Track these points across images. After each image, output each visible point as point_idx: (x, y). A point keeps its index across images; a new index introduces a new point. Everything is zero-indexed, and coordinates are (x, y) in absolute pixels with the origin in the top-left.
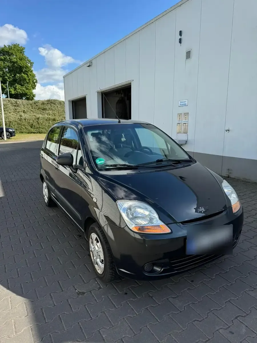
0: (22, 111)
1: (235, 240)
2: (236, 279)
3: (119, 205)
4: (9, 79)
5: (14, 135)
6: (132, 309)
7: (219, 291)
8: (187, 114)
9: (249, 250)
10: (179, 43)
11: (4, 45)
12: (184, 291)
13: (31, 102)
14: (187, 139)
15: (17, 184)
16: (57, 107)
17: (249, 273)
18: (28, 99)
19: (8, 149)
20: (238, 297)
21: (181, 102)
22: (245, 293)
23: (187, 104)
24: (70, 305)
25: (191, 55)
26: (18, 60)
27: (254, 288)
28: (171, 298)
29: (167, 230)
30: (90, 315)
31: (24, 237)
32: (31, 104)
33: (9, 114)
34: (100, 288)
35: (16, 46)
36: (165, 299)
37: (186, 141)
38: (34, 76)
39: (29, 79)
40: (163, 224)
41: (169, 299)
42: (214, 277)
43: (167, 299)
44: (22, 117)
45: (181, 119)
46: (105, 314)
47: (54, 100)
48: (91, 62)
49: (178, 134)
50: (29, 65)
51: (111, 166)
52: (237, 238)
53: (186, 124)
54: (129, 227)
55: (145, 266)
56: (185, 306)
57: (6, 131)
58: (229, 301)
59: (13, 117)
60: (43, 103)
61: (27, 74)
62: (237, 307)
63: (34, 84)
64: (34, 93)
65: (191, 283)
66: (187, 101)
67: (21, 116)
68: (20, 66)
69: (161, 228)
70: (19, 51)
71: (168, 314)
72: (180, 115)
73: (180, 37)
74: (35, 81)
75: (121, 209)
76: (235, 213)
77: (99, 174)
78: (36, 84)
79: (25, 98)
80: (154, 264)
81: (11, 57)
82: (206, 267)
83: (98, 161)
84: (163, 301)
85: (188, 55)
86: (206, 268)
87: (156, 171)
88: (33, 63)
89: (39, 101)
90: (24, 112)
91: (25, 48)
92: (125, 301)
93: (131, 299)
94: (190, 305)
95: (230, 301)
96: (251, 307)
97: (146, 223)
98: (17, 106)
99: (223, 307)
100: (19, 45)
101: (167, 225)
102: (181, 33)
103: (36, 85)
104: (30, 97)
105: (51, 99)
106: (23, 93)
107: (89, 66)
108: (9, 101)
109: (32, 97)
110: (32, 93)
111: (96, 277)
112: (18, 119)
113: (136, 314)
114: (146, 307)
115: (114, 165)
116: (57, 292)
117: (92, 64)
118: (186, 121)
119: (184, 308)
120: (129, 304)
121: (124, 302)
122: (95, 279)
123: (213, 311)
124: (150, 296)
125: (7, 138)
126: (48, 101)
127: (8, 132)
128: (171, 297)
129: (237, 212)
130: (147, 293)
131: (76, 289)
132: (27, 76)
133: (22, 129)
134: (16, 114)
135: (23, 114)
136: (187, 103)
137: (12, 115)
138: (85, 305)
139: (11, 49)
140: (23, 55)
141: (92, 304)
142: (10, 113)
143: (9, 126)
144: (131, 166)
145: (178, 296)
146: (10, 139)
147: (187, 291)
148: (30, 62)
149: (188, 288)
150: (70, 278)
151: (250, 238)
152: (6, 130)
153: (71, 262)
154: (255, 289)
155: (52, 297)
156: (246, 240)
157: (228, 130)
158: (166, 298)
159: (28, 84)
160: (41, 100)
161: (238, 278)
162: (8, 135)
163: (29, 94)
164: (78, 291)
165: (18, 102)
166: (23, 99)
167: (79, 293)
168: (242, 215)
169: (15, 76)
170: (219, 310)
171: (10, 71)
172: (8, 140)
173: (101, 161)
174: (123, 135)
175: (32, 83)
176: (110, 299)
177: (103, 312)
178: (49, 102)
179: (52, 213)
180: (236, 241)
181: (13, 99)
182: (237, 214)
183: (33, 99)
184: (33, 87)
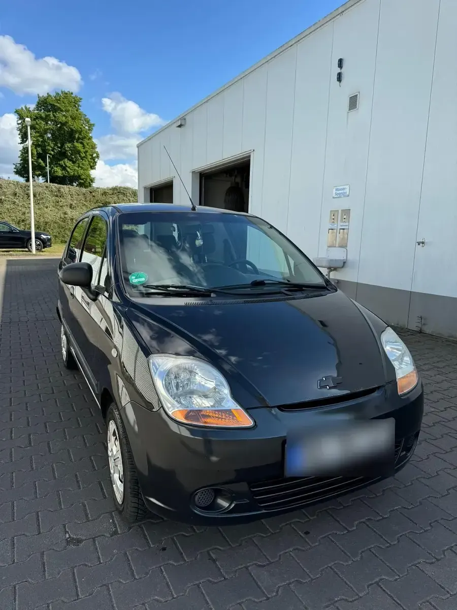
0: (67, 206)
1: (402, 452)
2: (401, 536)
3: (154, 364)
4: (52, 151)
5: (50, 246)
6: (167, 583)
7: (358, 558)
8: (347, 212)
9: (438, 475)
10: (338, 81)
11: (48, 94)
12: (286, 553)
13: (84, 190)
14: (345, 258)
15: (27, 326)
16: (129, 199)
17: (430, 524)
18: (80, 185)
19: (34, 268)
20: (399, 576)
21: (337, 190)
22: (414, 567)
23: (348, 193)
24: (44, 564)
25: (358, 103)
26: (70, 119)
27: (437, 557)
28: (254, 566)
29: (246, 421)
30: (77, 590)
31: (4, 421)
32: (84, 194)
33: (45, 209)
34: (116, 533)
35: (67, 95)
36: (242, 568)
37: (344, 263)
38: (93, 147)
39: (86, 152)
40: (239, 407)
41: (249, 568)
42: (355, 528)
43: (245, 567)
44: (66, 216)
45: (336, 219)
46: (108, 589)
47: (125, 188)
48: (184, 119)
49: (329, 248)
50: (87, 127)
51: (157, 287)
52: (408, 449)
53: (345, 230)
54: (167, 410)
55: (196, 494)
56: (279, 587)
57: (36, 238)
58: (377, 583)
59: (51, 214)
60: (105, 193)
61: (82, 143)
62: (391, 597)
63: (94, 160)
64: (92, 176)
65: (304, 536)
66: (347, 187)
67: (65, 213)
68: (71, 129)
69: (234, 416)
70: (71, 103)
71: (239, 601)
72: (334, 213)
73: (339, 70)
74: (95, 155)
75: (156, 373)
76: (402, 396)
77: (130, 302)
78: (96, 160)
79: (77, 184)
80: (218, 493)
81: (57, 114)
82: (341, 504)
83: (133, 277)
84: (236, 571)
85: (353, 102)
86: (342, 507)
87: (245, 302)
88: (94, 125)
89: (97, 188)
90: (71, 206)
91: (81, 99)
92: (158, 566)
93: (171, 562)
94: (292, 586)
95: (380, 584)
96: (423, 600)
97: (209, 405)
98: (61, 197)
99: (360, 595)
100: (72, 94)
101: (247, 409)
102: (340, 63)
103: (96, 163)
104: (85, 182)
105: (119, 186)
106: (73, 176)
107: (180, 126)
108: (47, 187)
109: (89, 183)
110: (89, 175)
111: (114, 509)
112: (61, 218)
113: (173, 596)
114: (197, 582)
115: (163, 286)
116: (28, 534)
117: (185, 122)
118: (344, 224)
119: (277, 592)
120: (164, 573)
121: (154, 567)
122: (111, 513)
123: (337, 604)
124: (211, 558)
125: (37, 249)
126: (114, 189)
127: (40, 239)
128: (256, 564)
129: (409, 392)
130: (208, 552)
131: (66, 532)
132: (82, 145)
133: (66, 235)
134: (56, 210)
135: (69, 211)
136: (347, 191)
137: (51, 211)
138: (73, 568)
139: (59, 100)
140: (77, 111)
141: (89, 567)
142: (47, 207)
143: (44, 230)
144: (198, 291)
145: (271, 563)
146: (42, 252)
147: (291, 553)
148: (88, 122)
149: (295, 547)
150: (63, 507)
151: (444, 451)
152: (35, 235)
153: (76, 475)
154: (438, 560)
155: (14, 544)
156: (436, 454)
157: (423, 243)
158: (244, 565)
159: (83, 160)
160: (103, 187)
161: (406, 532)
162: (39, 245)
163: (83, 177)
164: (70, 537)
165: (62, 190)
166: (73, 185)
167: (69, 541)
168: (419, 401)
169: (62, 145)
170: (351, 602)
171: (55, 138)
172: (39, 253)
173: (140, 277)
174: (199, 234)
175: (89, 159)
176: (128, 558)
177: (105, 585)
178: (115, 192)
179: (69, 379)
180: (406, 454)
181: (54, 184)
182: (408, 398)
183: (90, 185)
184: (92, 164)
